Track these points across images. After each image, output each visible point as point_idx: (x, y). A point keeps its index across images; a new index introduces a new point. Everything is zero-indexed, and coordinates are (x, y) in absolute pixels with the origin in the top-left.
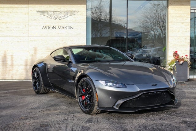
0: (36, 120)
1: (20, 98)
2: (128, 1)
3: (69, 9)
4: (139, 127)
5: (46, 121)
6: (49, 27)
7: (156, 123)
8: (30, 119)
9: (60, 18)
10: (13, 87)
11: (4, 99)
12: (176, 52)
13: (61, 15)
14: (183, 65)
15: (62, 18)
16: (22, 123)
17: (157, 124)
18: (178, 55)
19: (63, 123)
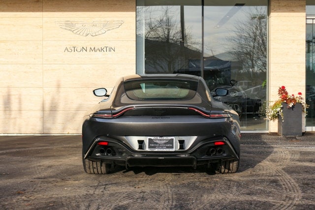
2: (205, 7)
3: (108, 19)
5: (57, 196)
6: (75, 48)
12: (283, 87)
14: (294, 109)
18: (287, 93)
19: (84, 199)
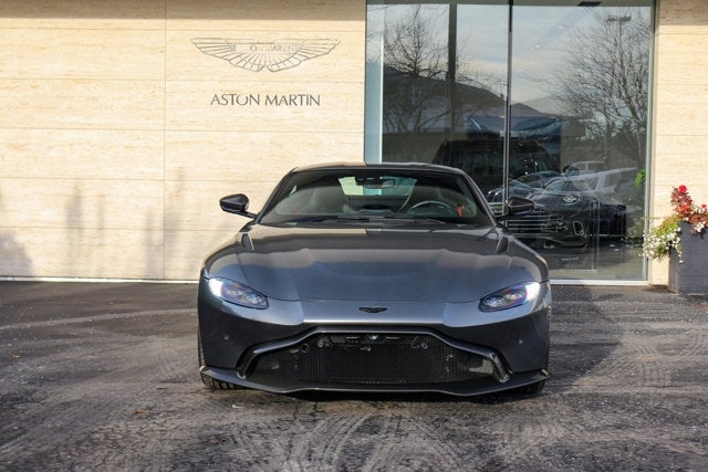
0: (186, 422)
1: (130, 343)
2: (514, 7)
3: (305, 36)
4: (544, 452)
5: (219, 424)
6: (235, 97)
7: (603, 438)
8: (164, 417)
9: (275, 68)
10: (108, 303)
11: (79, 345)
12: (683, 188)
13: (278, 56)
14: (705, 235)
15: (281, 66)
16: (137, 429)
17: (606, 443)
18: (690, 202)
19: (277, 431)
